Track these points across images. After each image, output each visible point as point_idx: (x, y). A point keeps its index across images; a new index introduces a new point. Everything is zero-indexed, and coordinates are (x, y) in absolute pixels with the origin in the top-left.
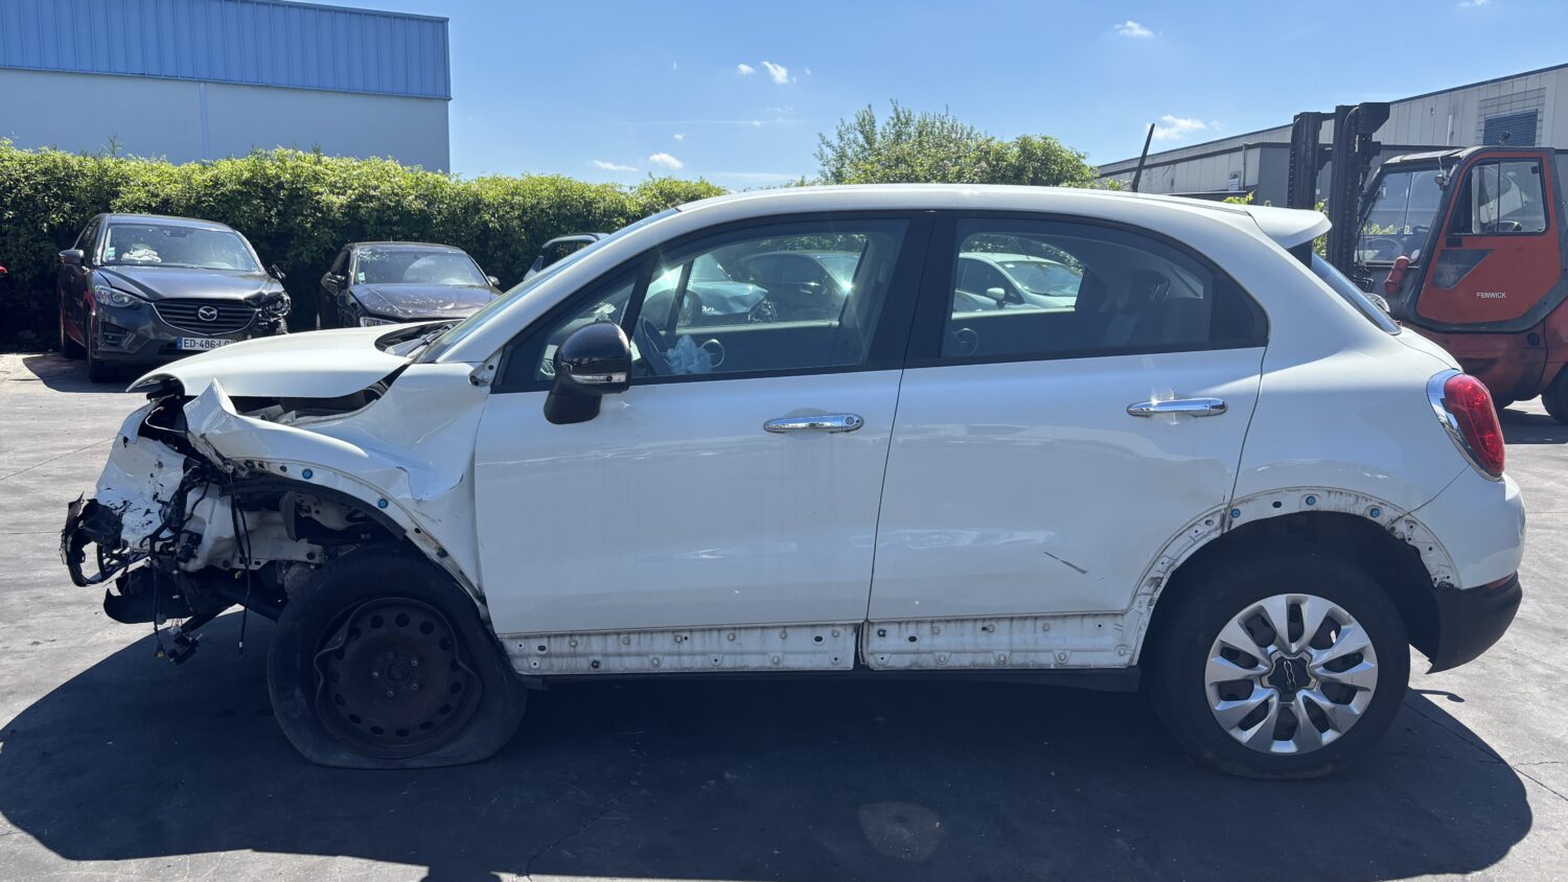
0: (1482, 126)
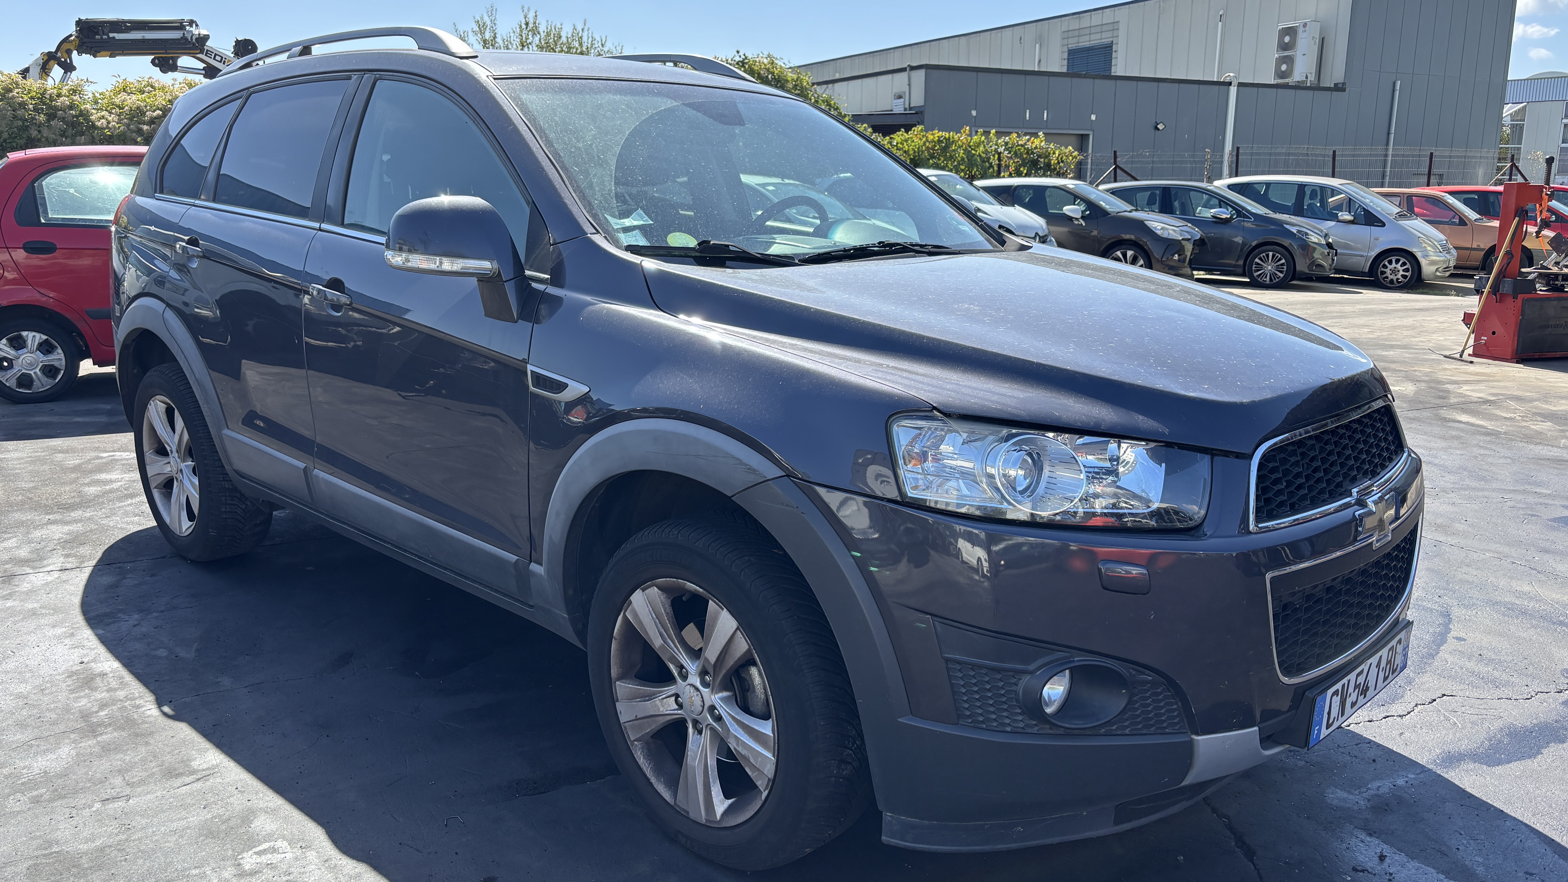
0: (1066, 56)
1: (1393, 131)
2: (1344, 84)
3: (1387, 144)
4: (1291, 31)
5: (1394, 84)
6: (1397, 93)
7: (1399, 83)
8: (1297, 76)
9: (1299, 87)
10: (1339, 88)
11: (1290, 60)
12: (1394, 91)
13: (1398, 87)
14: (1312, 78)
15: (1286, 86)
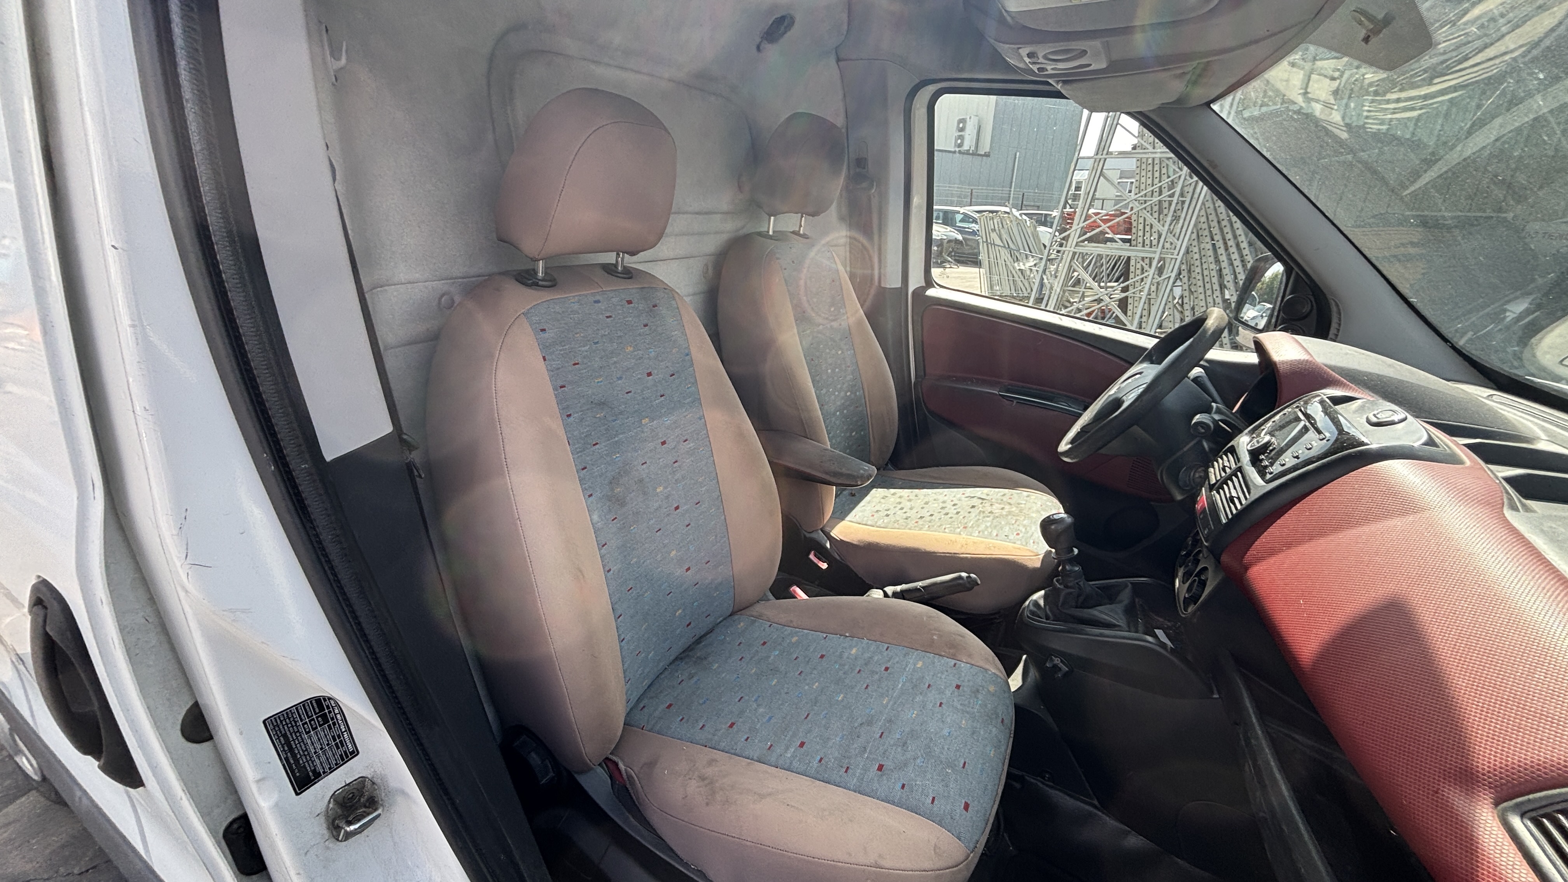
1: (1014, 180)
2: (989, 152)
3: (1011, 188)
4: (963, 121)
5: (1016, 155)
6: (1017, 159)
7: (1018, 154)
8: (966, 147)
9: (967, 153)
10: (987, 155)
11: (961, 137)
12: (1015, 158)
13: (1017, 156)
14: (973, 148)
15: (960, 152)
